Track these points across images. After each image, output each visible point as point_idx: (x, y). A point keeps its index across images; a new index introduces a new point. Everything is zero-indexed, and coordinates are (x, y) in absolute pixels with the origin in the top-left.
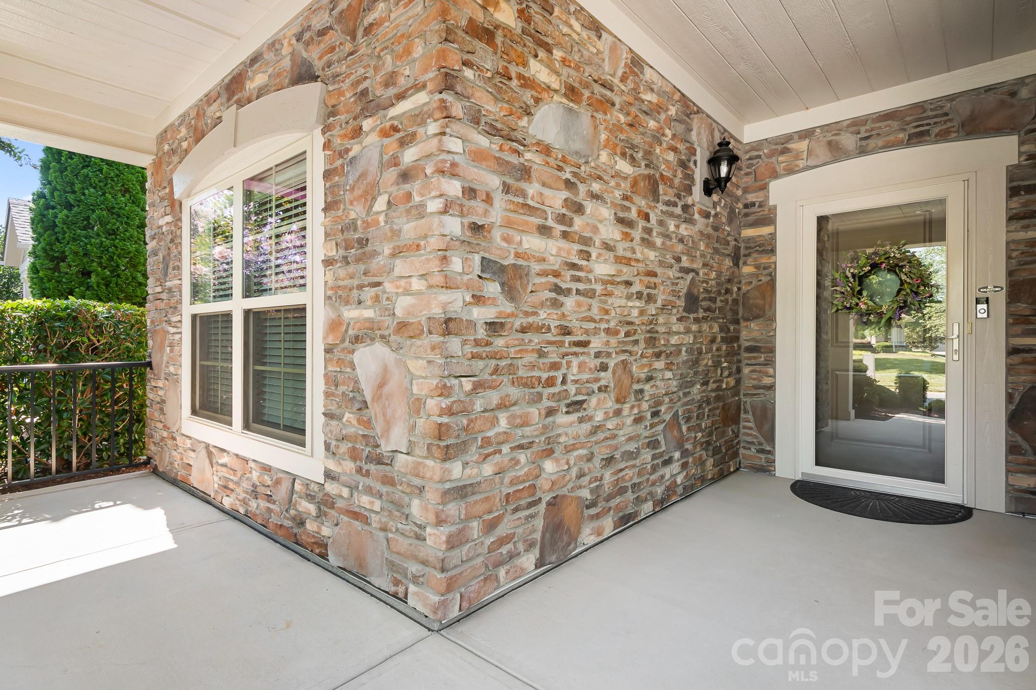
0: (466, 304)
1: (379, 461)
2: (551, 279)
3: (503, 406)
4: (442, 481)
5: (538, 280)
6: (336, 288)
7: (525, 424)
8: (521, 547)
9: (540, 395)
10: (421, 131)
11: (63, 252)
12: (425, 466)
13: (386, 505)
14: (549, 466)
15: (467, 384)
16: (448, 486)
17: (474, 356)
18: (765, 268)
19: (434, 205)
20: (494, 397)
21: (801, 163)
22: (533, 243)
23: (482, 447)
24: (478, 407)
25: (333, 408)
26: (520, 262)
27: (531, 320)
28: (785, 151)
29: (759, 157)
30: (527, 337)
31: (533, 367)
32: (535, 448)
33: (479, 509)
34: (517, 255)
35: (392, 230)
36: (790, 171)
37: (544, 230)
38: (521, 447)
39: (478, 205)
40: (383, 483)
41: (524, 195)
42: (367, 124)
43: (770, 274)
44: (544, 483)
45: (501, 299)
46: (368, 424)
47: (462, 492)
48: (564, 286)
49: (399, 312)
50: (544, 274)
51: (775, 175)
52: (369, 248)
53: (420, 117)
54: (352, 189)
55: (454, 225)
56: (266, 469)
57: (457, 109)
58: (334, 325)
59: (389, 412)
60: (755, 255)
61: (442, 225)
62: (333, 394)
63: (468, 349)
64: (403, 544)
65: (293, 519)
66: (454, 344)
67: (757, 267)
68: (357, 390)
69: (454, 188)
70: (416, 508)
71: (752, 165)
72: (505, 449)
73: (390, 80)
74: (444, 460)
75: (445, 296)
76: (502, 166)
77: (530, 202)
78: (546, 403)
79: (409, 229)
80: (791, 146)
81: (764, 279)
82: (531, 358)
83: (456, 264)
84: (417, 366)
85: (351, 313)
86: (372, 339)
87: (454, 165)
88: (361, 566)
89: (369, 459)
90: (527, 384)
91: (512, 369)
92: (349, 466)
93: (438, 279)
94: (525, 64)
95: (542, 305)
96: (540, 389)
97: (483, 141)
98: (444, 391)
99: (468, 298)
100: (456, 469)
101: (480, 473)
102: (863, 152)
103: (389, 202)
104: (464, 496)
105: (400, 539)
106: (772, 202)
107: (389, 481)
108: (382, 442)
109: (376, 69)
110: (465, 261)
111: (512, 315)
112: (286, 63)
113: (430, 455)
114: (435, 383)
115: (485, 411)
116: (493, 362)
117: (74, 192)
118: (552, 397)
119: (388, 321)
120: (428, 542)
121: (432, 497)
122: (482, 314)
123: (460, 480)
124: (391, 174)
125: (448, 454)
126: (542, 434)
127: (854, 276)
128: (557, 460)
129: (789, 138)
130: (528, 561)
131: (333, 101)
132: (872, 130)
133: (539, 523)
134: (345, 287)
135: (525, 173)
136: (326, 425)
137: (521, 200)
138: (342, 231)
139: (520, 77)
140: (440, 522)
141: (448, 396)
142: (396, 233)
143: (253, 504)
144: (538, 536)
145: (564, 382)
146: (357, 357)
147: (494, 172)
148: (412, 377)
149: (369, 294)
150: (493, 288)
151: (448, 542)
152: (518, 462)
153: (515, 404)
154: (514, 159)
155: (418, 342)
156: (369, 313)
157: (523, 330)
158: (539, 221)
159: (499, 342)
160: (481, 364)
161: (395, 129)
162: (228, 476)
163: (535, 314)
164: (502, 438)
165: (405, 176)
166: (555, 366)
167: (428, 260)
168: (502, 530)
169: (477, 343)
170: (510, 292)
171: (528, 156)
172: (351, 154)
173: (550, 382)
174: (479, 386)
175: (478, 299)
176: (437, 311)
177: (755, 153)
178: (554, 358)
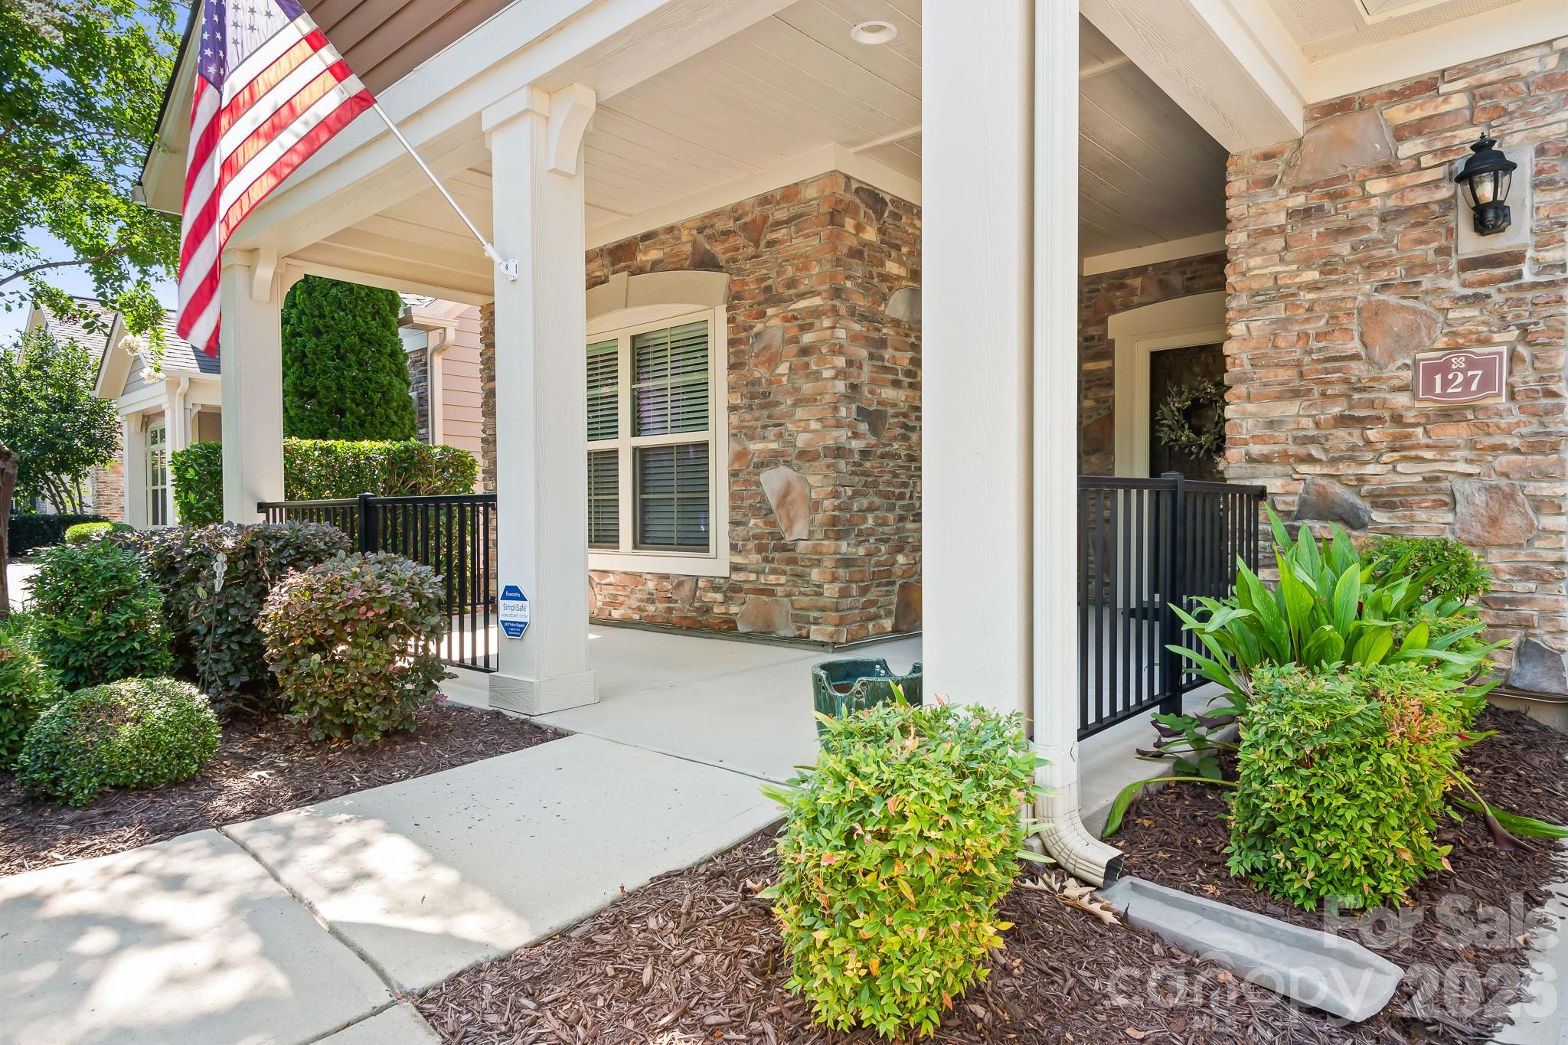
0: (849, 438)
1: (784, 548)
2: (901, 419)
3: (871, 509)
4: (835, 553)
5: (892, 420)
6: (740, 428)
7: (885, 524)
8: (882, 612)
9: (894, 505)
10: (817, 322)
11: (315, 387)
12: (822, 545)
13: (790, 578)
14: (901, 559)
15: (849, 492)
16: (838, 556)
17: (854, 473)
18: (1104, 402)
19: (828, 374)
20: (865, 502)
21: (1136, 299)
22: (888, 393)
23: (857, 535)
24: (855, 507)
25: (739, 518)
26: (881, 408)
27: (887, 449)
28: (1122, 286)
29: (1098, 290)
30: (885, 461)
31: (889, 484)
32: (891, 543)
33: (857, 576)
34: (879, 403)
35: (793, 387)
36: (1127, 306)
37: (896, 384)
38: (881, 540)
39: (854, 370)
40: (788, 564)
41: (882, 359)
42: (770, 311)
43: (1109, 408)
44: (897, 570)
45: (869, 435)
46: (773, 524)
47: (847, 562)
48: (911, 424)
49: (800, 444)
50: (896, 415)
51: (1114, 310)
52: (772, 398)
53: (816, 313)
54: (757, 356)
55: (841, 386)
56: (665, 577)
57: (843, 311)
58: (740, 456)
59: (792, 513)
60: (1095, 389)
61: (834, 386)
62: (740, 507)
63: (850, 468)
64: (805, 601)
65: (698, 609)
66: (842, 464)
67: (1097, 401)
68: (764, 500)
69: (841, 362)
70: (815, 575)
71: (1092, 298)
72: (872, 540)
73: (792, 283)
74: (837, 540)
75: (836, 433)
76: (869, 341)
77: (886, 364)
78: (898, 511)
79: (808, 388)
80: (1128, 282)
81: (1104, 413)
82: (887, 477)
83: (843, 412)
84: (814, 480)
85: (755, 446)
86: (776, 464)
87: (841, 347)
88: (768, 626)
89: (775, 549)
90: (885, 495)
91: (875, 484)
92: (755, 558)
93: (832, 422)
94: (883, 265)
95: (895, 439)
96: (893, 501)
97: (857, 327)
98: (835, 495)
99: (850, 434)
100: (844, 546)
101: (856, 553)
102: (1189, 291)
103: (790, 367)
104: (848, 566)
105: (803, 598)
106: (1110, 337)
107: (793, 561)
108: (787, 536)
109: (779, 274)
110: (848, 408)
111: (875, 446)
112: (688, 248)
113: (827, 537)
114: (830, 489)
115: (859, 511)
116: (864, 478)
117: (322, 316)
118: (902, 507)
119: (790, 450)
120: (826, 594)
121: (828, 563)
122: (857, 445)
123: (845, 554)
124: (793, 349)
125: (839, 536)
126: (896, 534)
127: (1178, 409)
128: (907, 556)
129: (1124, 274)
130: (888, 624)
131: (738, 288)
132: (1196, 271)
133: (895, 599)
134: (751, 427)
135: (882, 343)
136: (731, 531)
137: (880, 363)
138: (747, 385)
139: (880, 275)
140: (834, 579)
141: (838, 498)
142: (797, 390)
143: (651, 608)
144: (893, 608)
145: (911, 497)
146: (763, 478)
147: (863, 347)
148: (811, 487)
149: (772, 432)
150: (863, 427)
151: (839, 592)
152: (880, 550)
153: (877, 509)
154: (875, 335)
155: (816, 464)
156: (774, 446)
157: (883, 456)
158: (891, 377)
159: (868, 464)
160: (857, 479)
161: (795, 318)
162: (616, 592)
163: (891, 445)
164: (869, 531)
165: (805, 351)
166: (905, 485)
167: (824, 409)
168: (870, 596)
169: (855, 464)
170: (875, 430)
171: (885, 331)
172: (756, 330)
173: (901, 496)
174: (856, 494)
175: (856, 435)
176: (830, 442)
177: (1095, 286)
178: (904, 478)
